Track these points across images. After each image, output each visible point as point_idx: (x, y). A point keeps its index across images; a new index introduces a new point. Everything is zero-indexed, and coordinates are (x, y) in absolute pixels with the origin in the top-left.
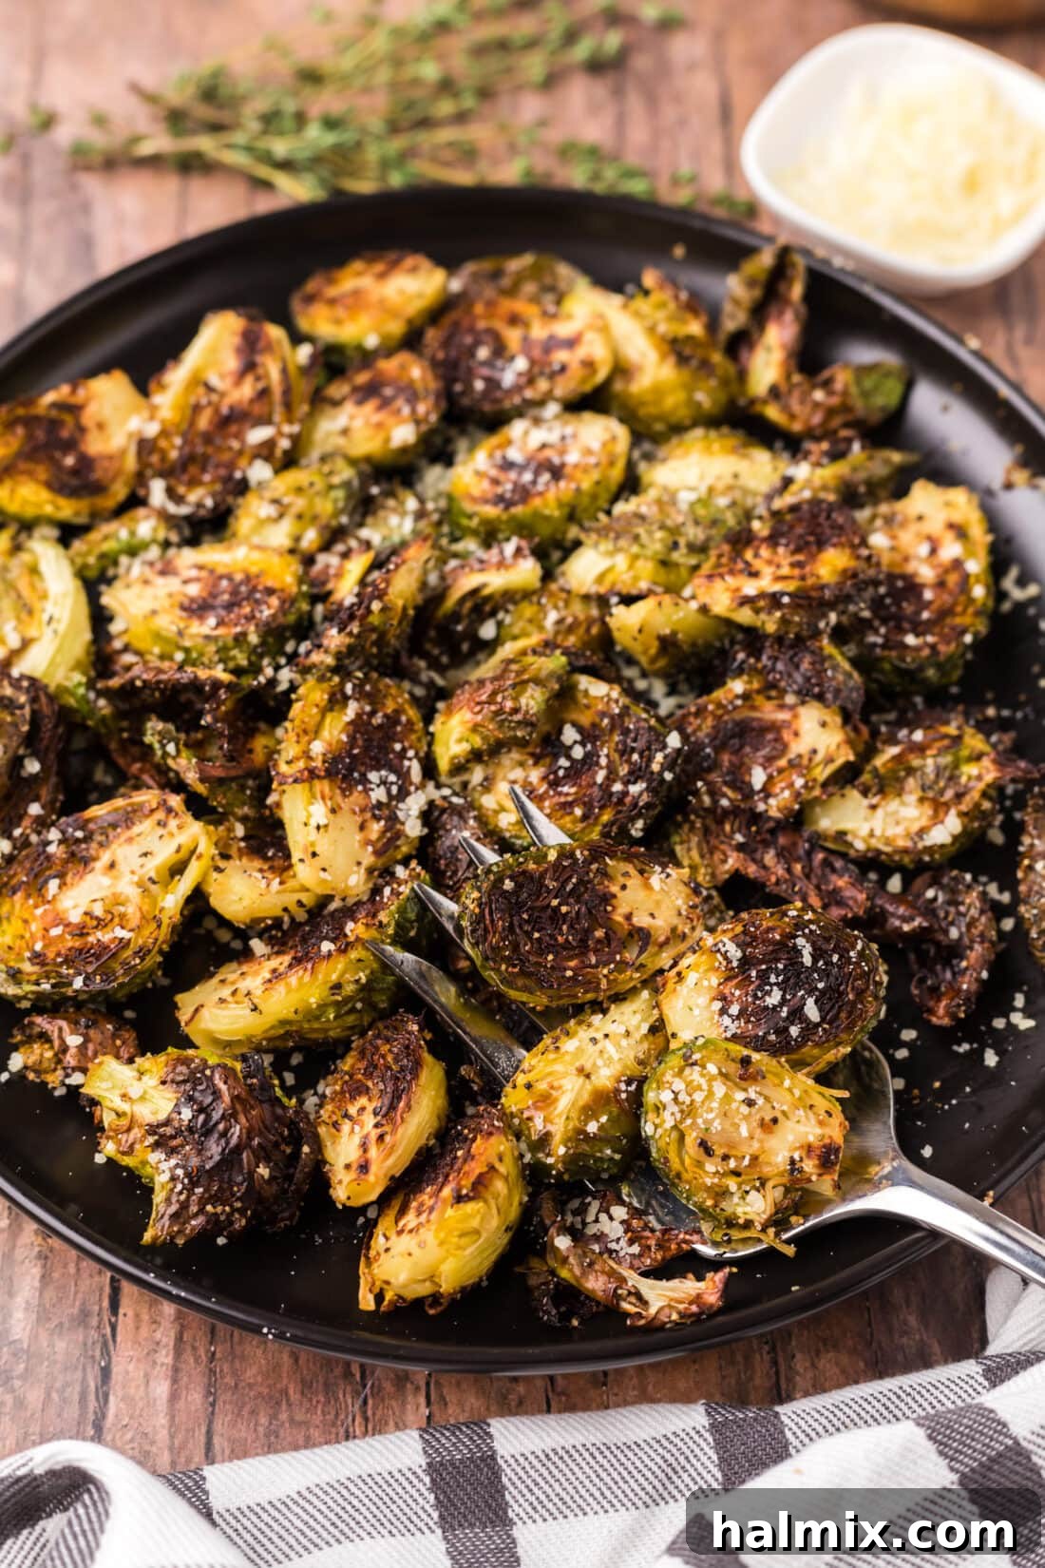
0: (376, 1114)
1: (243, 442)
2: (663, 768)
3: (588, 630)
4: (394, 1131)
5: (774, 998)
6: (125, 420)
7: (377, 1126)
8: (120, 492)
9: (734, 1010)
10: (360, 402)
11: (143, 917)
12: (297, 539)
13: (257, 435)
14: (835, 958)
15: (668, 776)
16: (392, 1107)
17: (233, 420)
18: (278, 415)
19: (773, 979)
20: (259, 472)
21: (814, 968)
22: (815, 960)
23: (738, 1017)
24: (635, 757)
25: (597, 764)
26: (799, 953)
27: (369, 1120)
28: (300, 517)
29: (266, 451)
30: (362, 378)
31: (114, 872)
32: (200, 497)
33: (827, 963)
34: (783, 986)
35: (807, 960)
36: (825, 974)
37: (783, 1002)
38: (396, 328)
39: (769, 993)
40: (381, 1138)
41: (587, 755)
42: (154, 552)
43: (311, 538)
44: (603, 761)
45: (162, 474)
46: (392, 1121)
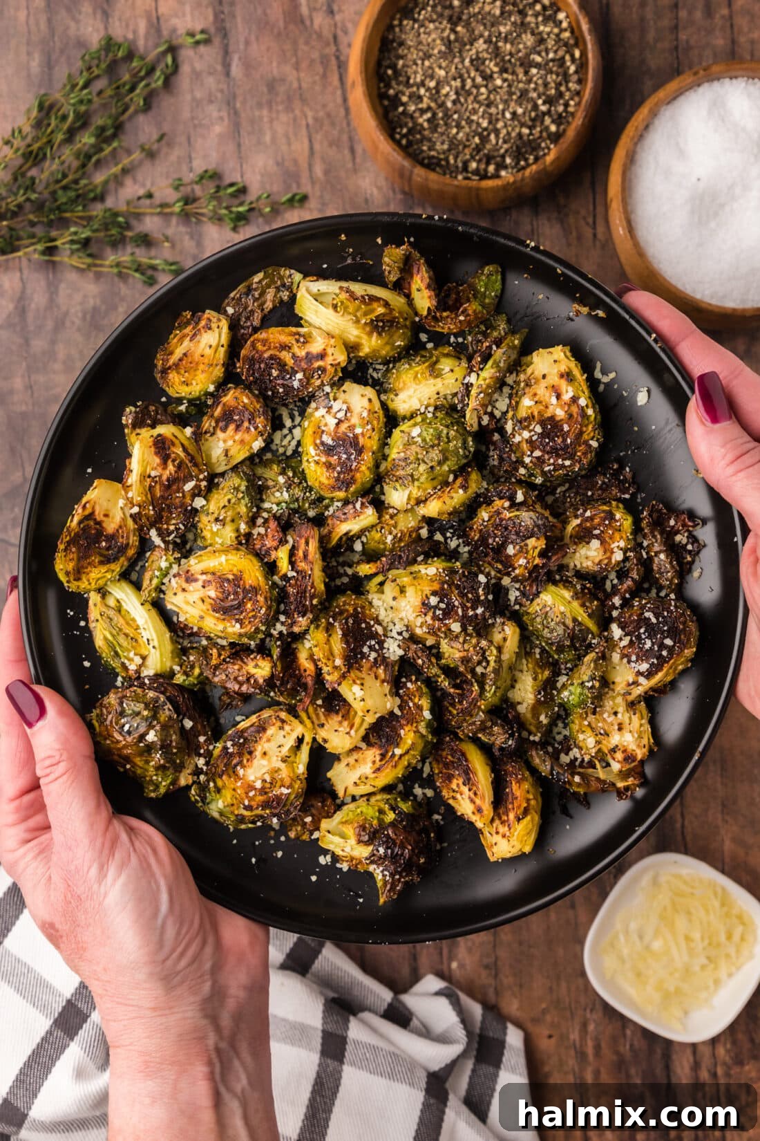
0: (464, 784)
1: (183, 492)
2: (486, 594)
3: (410, 536)
4: (478, 788)
5: (648, 644)
6: (116, 503)
7: (470, 790)
8: (134, 540)
9: (634, 658)
10: (224, 430)
11: (292, 780)
12: (238, 530)
13: (189, 486)
14: (666, 614)
15: (490, 597)
16: (469, 779)
17: (173, 484)
18: (194, 471)
19: (643, 636)
20: (199, 502)
21: (659, 623)
22: (657, 619)
23: (637, 661)
24: (470, 596)
25: (454, 606)
26: (649, 619)
27: (465, 789)
28: (233, 521)
29: (196, 493)
30: (218, 411)
31: (267, 757)
32: (175, 524)
33: (664, 617)
34: (649, 637)
35: (654, 620)
36: (665, 623)
37: (653, 644)
38: (219, 372)
39: (645, 643)
40: (475, 794)
41: (447, 605)
42: (175, 569)
43: (243, 527)
44: (456, 603)
45: (152, 525)
46: (473, 784)
